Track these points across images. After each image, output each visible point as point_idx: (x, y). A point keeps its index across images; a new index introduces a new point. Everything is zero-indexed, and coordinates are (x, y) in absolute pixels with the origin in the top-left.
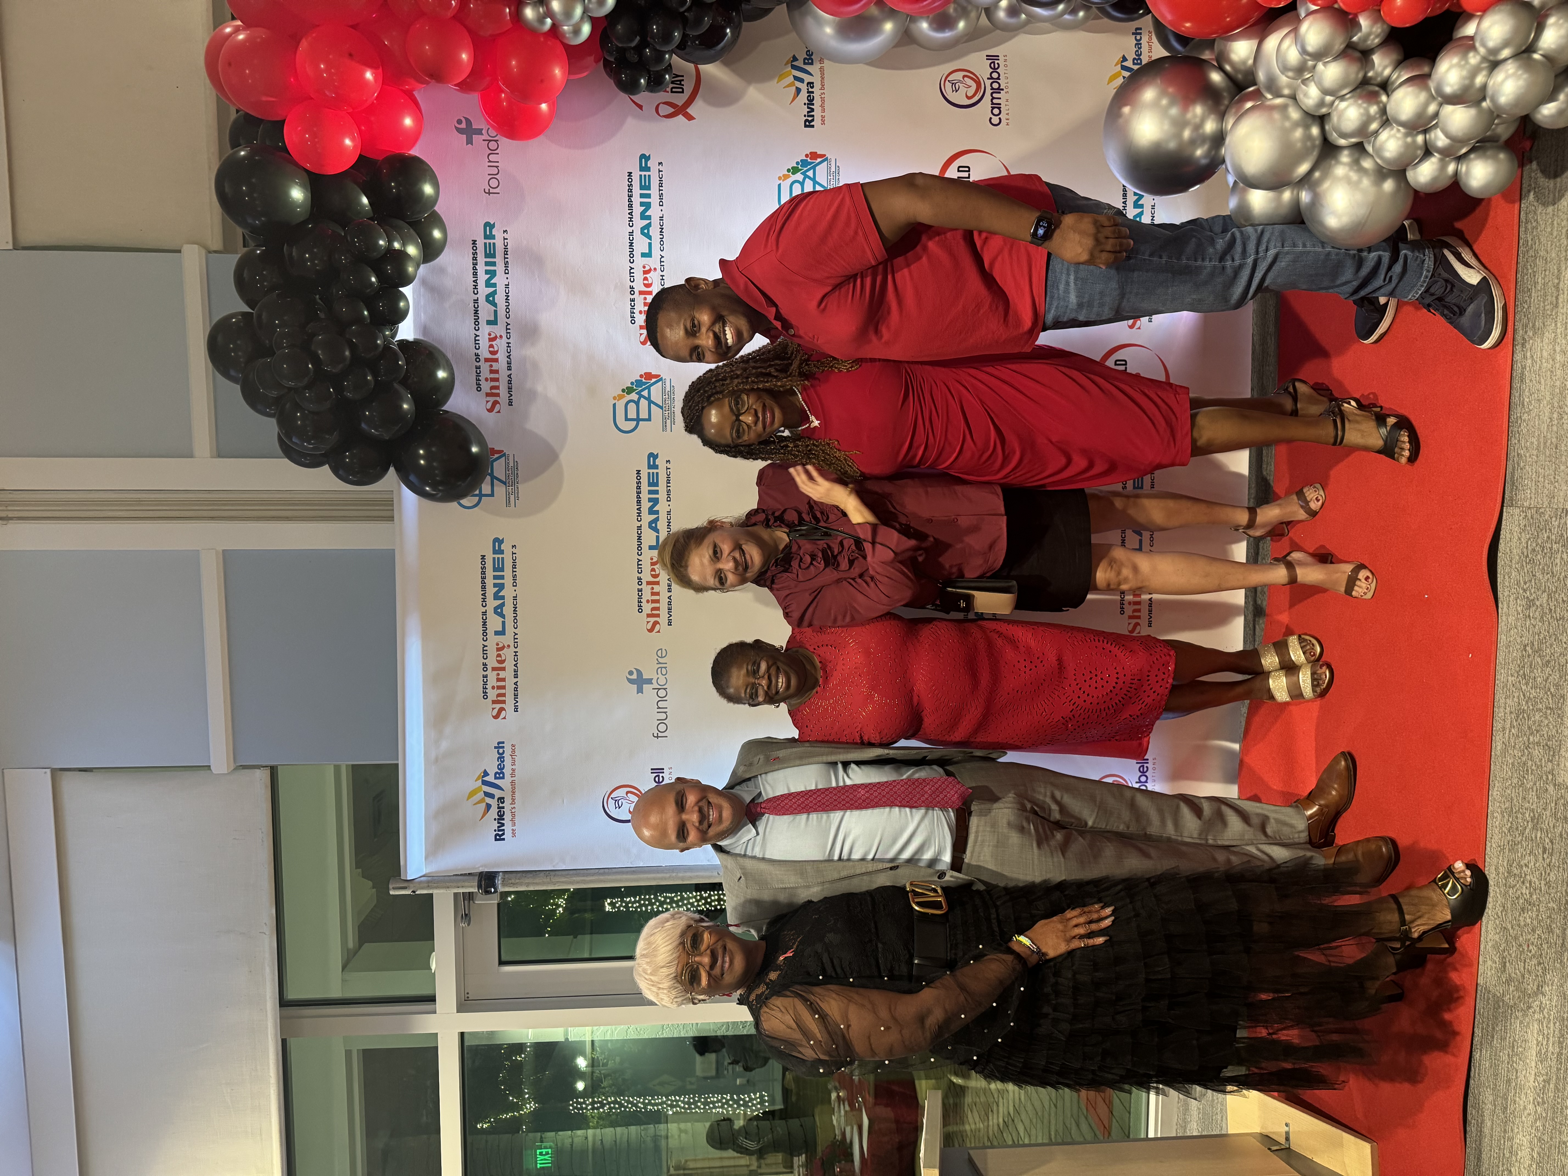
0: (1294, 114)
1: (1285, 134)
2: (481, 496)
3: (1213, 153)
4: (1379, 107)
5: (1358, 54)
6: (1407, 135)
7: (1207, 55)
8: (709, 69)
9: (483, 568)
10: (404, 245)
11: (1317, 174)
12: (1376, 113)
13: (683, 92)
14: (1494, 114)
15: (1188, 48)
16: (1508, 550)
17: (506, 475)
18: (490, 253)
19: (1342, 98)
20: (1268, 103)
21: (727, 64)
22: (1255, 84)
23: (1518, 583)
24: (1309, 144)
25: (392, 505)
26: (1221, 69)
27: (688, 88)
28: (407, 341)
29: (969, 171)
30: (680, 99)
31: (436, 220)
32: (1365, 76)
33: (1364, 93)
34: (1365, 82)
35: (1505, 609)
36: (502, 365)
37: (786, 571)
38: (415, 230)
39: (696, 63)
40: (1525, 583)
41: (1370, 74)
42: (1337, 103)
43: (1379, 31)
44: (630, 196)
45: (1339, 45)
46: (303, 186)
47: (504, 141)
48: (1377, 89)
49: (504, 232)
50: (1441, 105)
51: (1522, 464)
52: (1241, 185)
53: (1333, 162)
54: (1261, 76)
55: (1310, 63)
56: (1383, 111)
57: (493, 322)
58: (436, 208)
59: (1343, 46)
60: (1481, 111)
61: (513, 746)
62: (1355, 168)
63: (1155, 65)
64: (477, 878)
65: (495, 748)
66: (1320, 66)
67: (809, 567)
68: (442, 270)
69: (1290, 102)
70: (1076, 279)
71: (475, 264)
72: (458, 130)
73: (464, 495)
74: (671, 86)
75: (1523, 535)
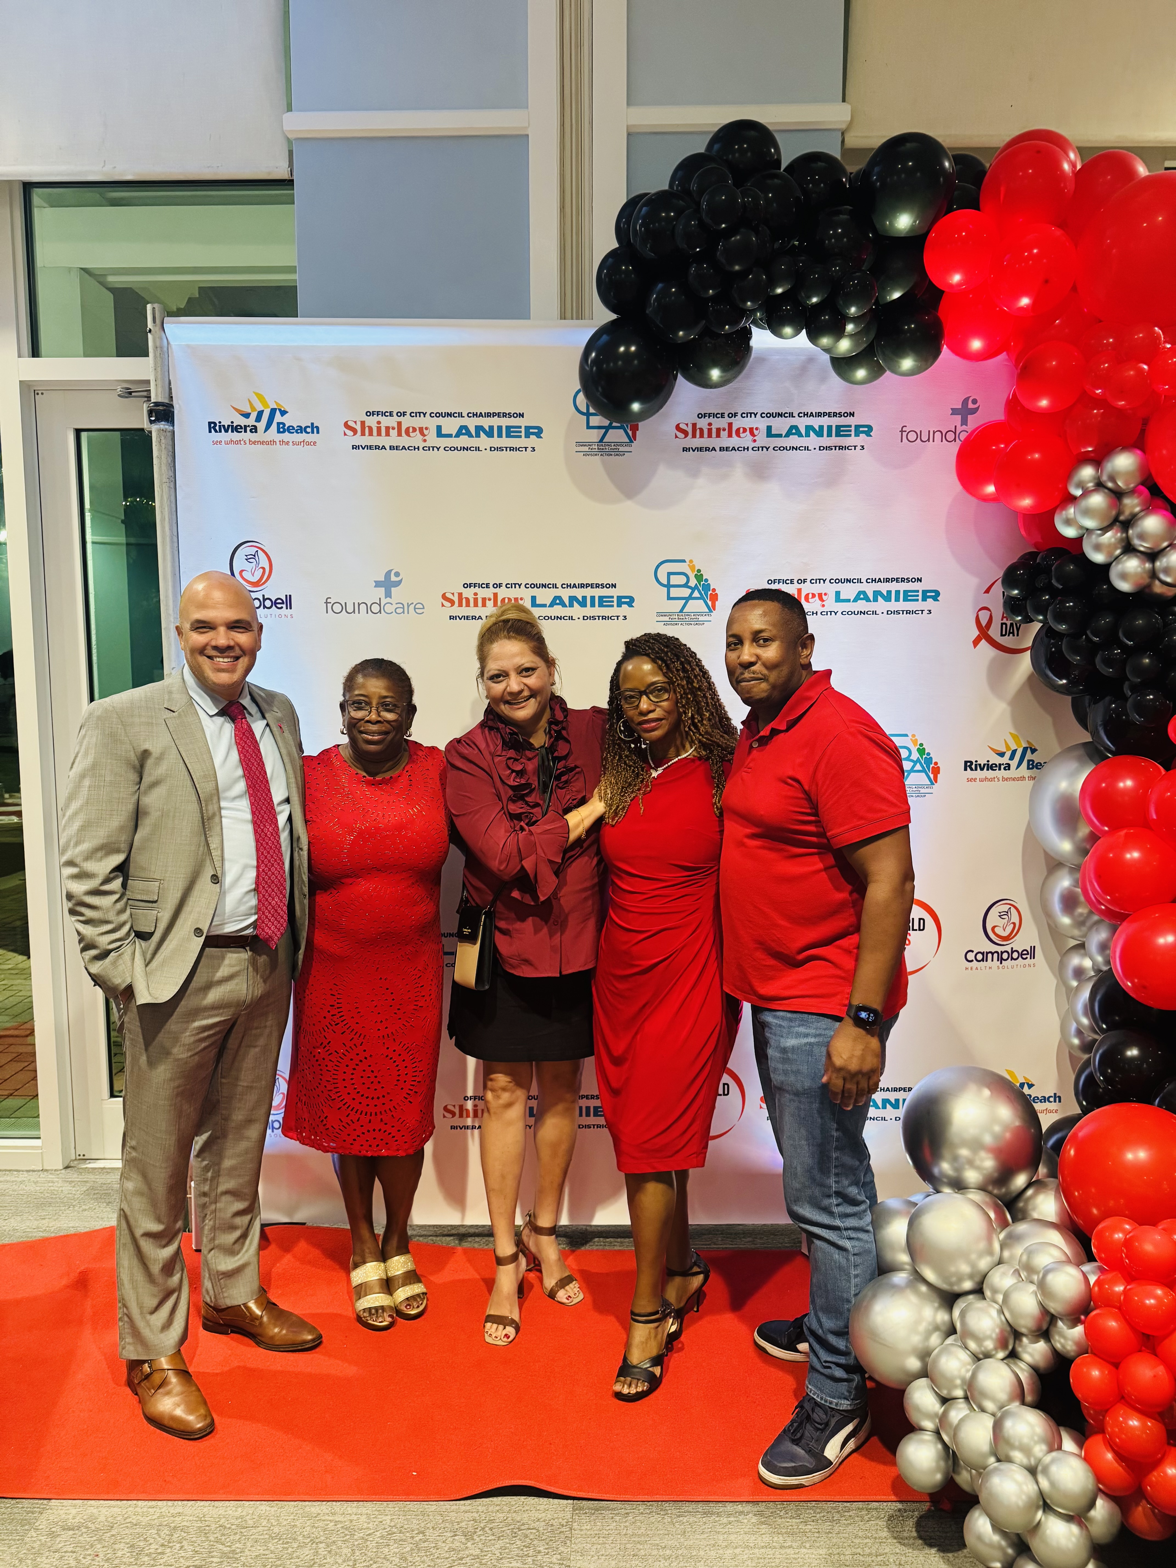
0: (984, 1264)
1: (962, 1254)
2: (588, 415)
3: (945, 1180)
4: (992, 1350)
5: (1045, 1327)
6: (963, 1380)
7: (1042, 1170)
8: (1025, 663)
9: (510, 415)
10: (851, 336)
11: (924, 1288)
12: (985, 1348)
13: (1002, 635)
14: (981, 1470)
15: (1050, 1151)
16: (527, 1508)
17: (609, 444)
18: (840, 431)
19: (1001, 1312)
20: (994, 1236)
21: (1030, 679)
22: (1015, 1220)
23: (492, 1521)
24: (954, 1279)
25: (577, 319)
26: (1029, 1185)
27: (1006, 641)
28: (750, 338)
29: (920, 930)
30: (994, 632)
31: (877, 372)
32: (1022, 1335)
33: (1006, 1334)
34: (1017, 1335)
35: (463, 1508)
36: (725, 441)
37: (504, 742)
38: (865, 348)
39: (1032, 648)
40: (491, 1529)
41: (1025, 1340)
42: (997, 1306)
43: (1069, 1348)
44: (897, 580)
45: (1054, 1307)
46: (912, 228)
47: (955, 448)
48: (1010, 1347)
49: (863, 447)
50: (993, 1415)
51: (617, 1518)
52: (913, 1211)
53: (936, 1305)
54: (1022, 1227)
55: (1035, 1278)
56: (988, 1355)
57: (769, 433)
58: (888, 373)
59: (1052, 1311)
60: (985, 1456)
61: (315, 443)
62: (931, 1328)
63: (1032, 1117)
64: (167, 401)
65: (312, 424)
66: (1033, 1288)
67: (510, 768)
68: (823, 379)
69: (996, 1258)
70: (810, 1044)
71: (829, 414)
72: (966, 400)
73: (588, 395)
74: (1009, 623)
75: (543, 1523)
